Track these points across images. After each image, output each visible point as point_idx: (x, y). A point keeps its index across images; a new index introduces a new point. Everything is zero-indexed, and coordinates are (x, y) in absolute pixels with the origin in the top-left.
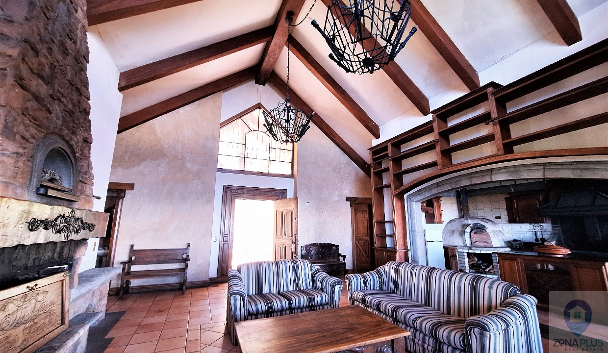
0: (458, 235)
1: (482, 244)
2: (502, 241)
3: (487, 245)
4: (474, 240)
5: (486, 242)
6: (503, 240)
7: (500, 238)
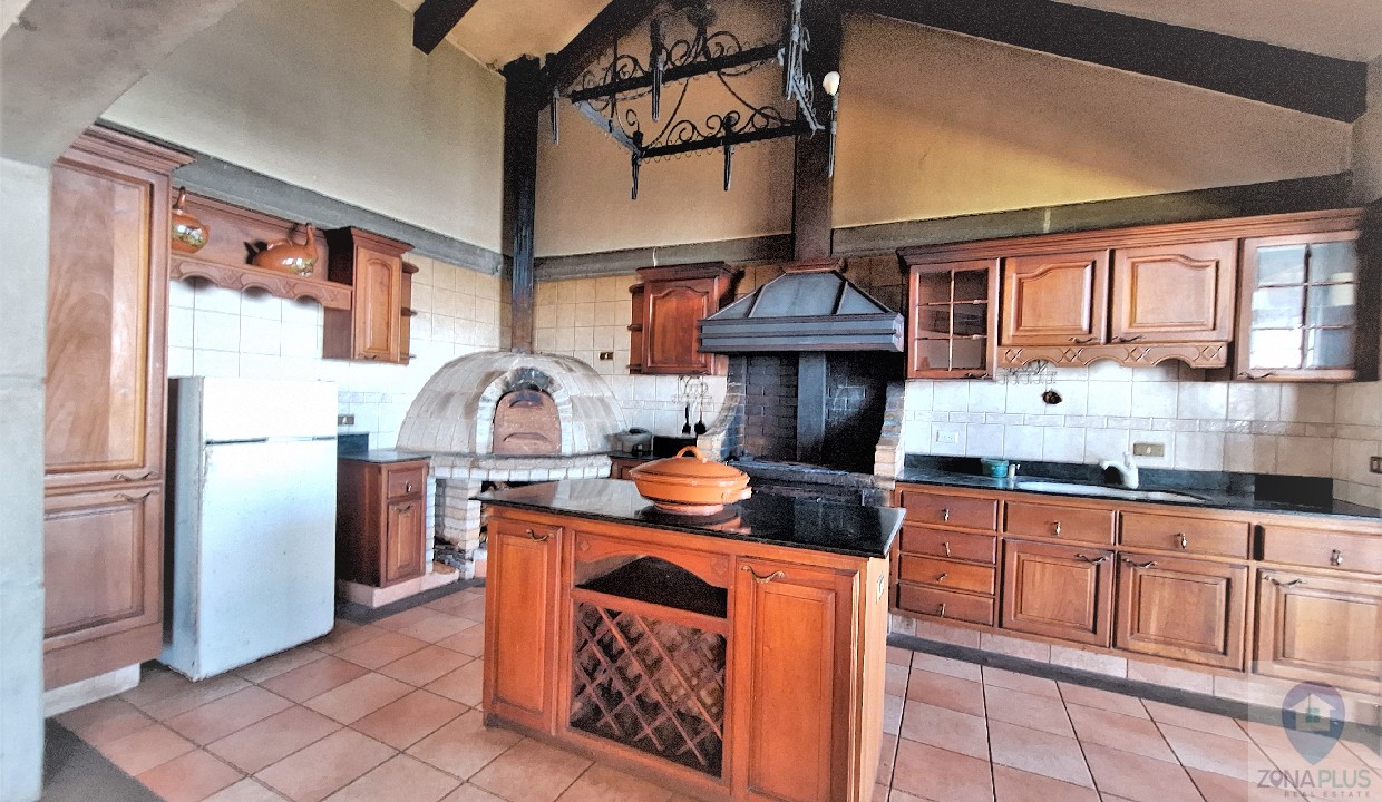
0: (461, 410)
1: (526, 446)
2: (597, 431)
3: (544, 448)
4: (505, 430)
5: (543, 438)
6: (602, 428)
7: (595, 421)
